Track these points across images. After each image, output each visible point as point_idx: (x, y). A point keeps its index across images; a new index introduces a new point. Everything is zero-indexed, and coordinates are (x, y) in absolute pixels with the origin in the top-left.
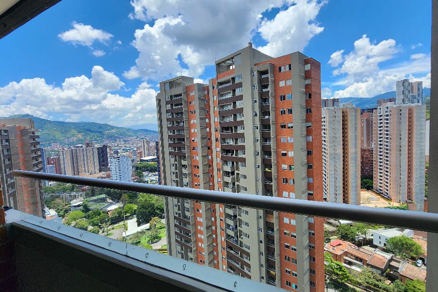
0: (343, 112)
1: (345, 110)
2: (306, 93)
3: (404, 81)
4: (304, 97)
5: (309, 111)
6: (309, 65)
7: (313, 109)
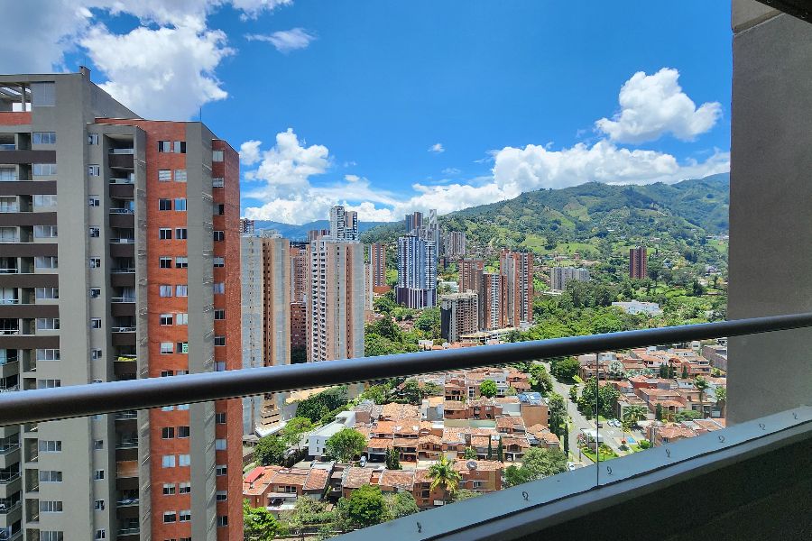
0: (264, 245)
1: (267, 242)
2: (214, 203)
3: (339, 209)
4: (211, 211)
5: (219, 237)
6: (221, 153)
7: (227, 234)
